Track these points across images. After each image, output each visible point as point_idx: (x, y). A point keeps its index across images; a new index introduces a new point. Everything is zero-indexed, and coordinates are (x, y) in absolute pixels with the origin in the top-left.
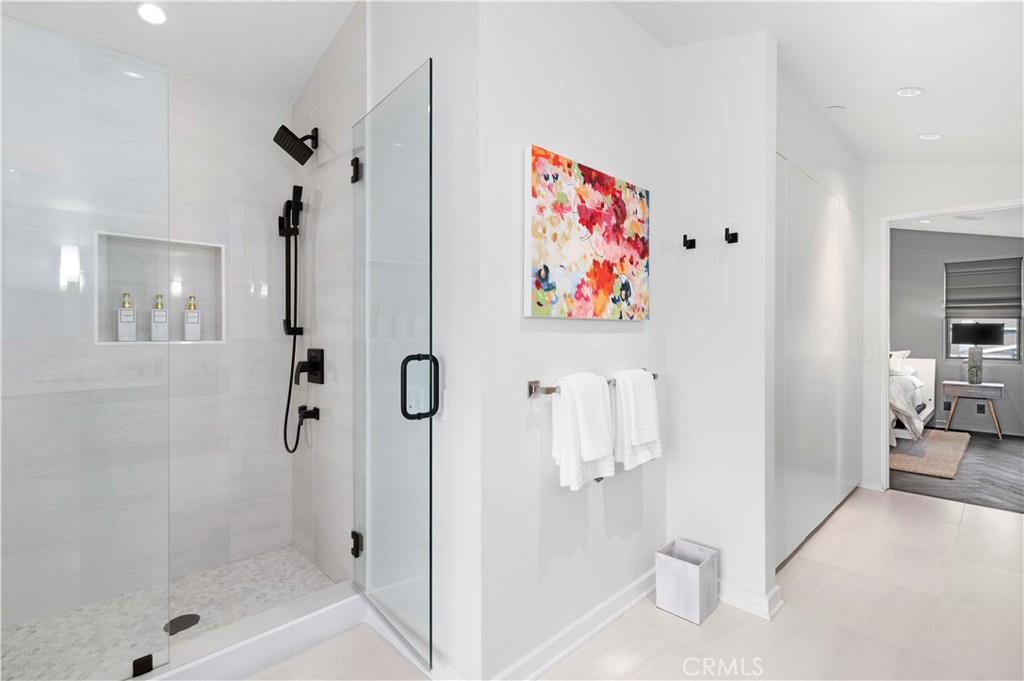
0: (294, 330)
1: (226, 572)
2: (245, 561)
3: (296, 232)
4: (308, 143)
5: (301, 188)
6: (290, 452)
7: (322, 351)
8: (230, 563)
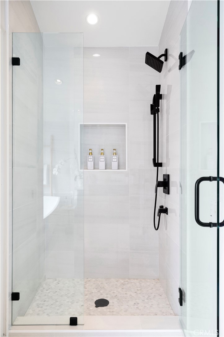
0: (157, 164)
1: (126, 283)
2: (136, 280)
3: (158, 111)
4: (163, 59)
5: (160, 86)
6: (156, 229)
7: (169, 175)
8: (129, 279)
